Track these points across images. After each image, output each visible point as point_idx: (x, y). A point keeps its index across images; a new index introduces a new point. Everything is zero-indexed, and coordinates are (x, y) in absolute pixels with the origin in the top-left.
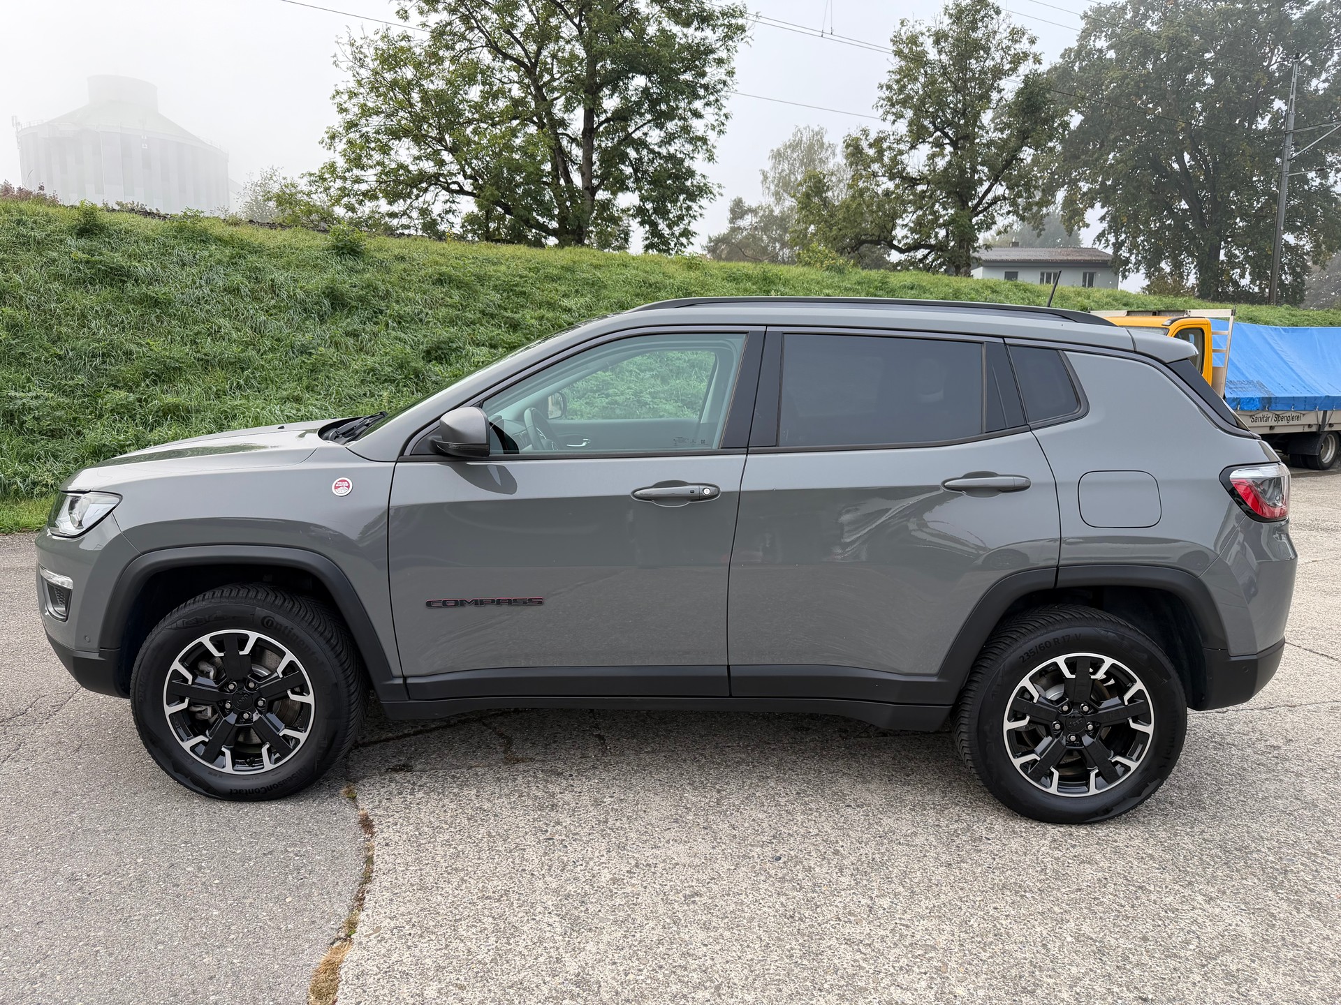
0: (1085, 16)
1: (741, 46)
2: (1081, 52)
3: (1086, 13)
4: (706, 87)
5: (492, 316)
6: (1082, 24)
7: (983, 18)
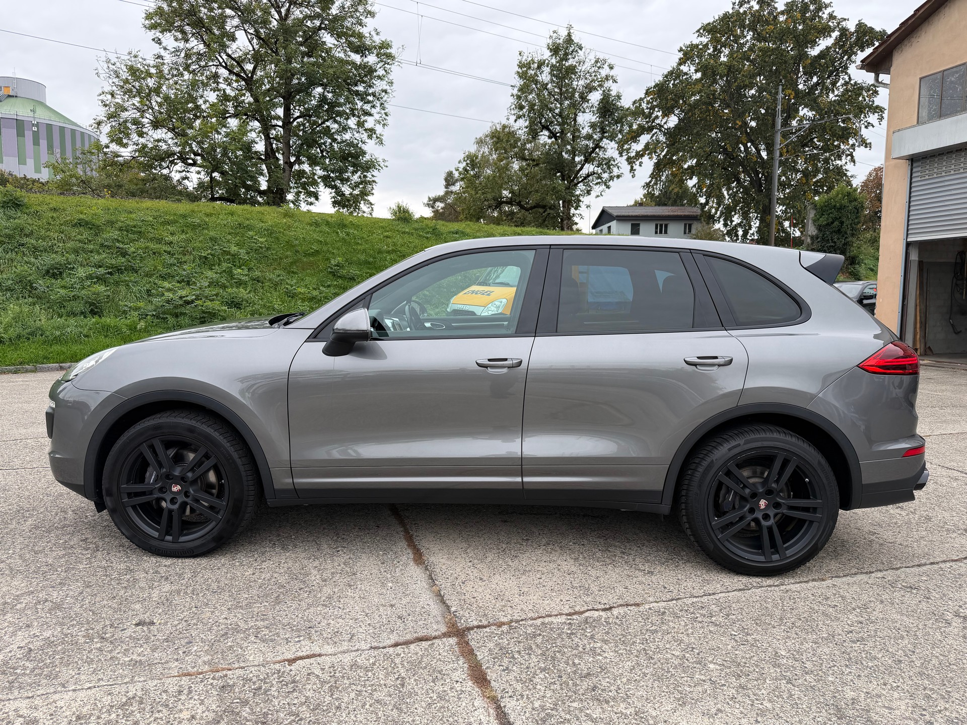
0: (681, 50)
1: (393, 67)
2: (675, 74)
3: (681, 48)
4: (374, 95)
5: (108, 247)
6: (681, 55)
7: (572, 52)
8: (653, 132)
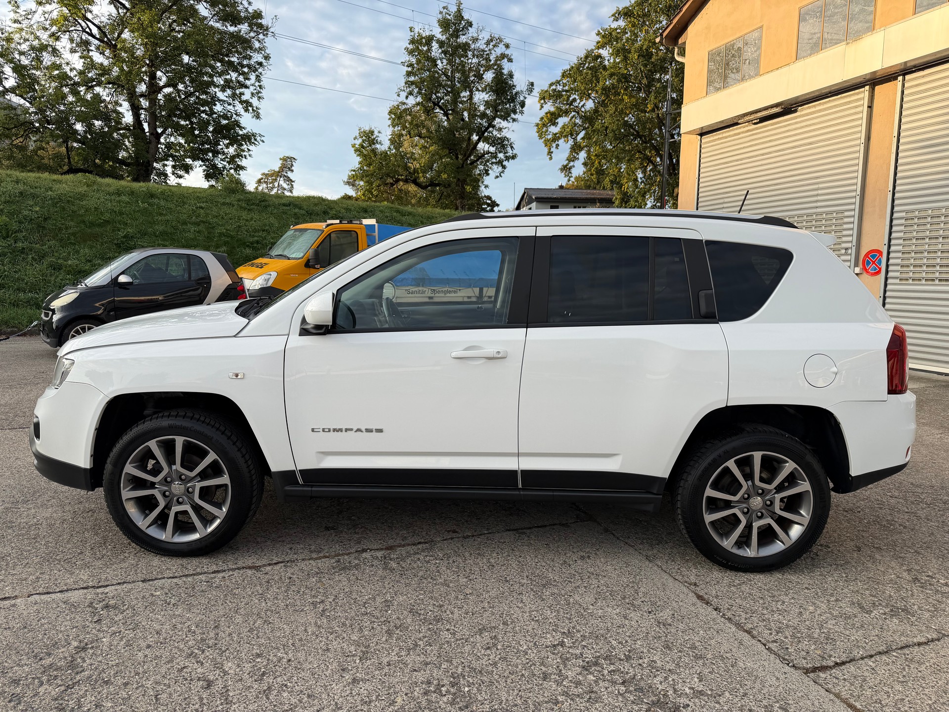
1: (267, 38)
7: (463, 28)
8: (571, 115)
